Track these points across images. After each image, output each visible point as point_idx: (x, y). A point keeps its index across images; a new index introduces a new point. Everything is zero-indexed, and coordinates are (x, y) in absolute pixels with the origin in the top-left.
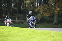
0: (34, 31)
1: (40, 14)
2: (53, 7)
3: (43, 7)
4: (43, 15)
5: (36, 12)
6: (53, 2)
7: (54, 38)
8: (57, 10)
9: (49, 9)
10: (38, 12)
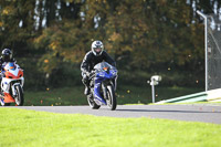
0: (28, 117)
1: (49, 56)
2: (96, 30)
3: (59, 32)
4: (62, 58)
5: (37, 47)
6: (98, 12)
7: (100, 141)
8: (111, 42)
9: (84, 35)
10: (44, 49)
